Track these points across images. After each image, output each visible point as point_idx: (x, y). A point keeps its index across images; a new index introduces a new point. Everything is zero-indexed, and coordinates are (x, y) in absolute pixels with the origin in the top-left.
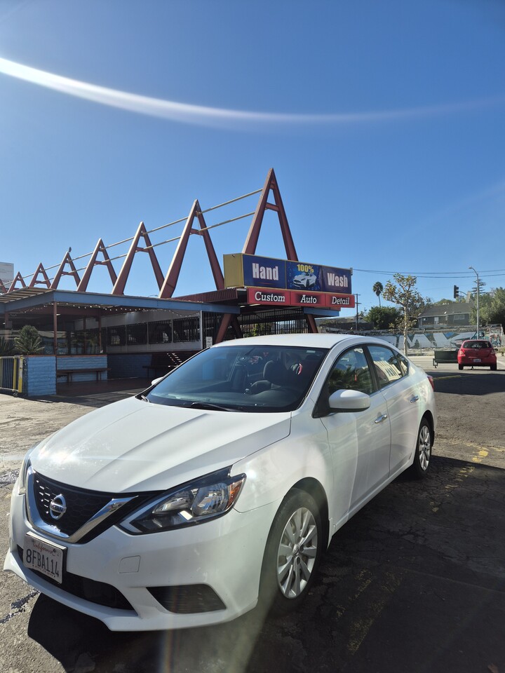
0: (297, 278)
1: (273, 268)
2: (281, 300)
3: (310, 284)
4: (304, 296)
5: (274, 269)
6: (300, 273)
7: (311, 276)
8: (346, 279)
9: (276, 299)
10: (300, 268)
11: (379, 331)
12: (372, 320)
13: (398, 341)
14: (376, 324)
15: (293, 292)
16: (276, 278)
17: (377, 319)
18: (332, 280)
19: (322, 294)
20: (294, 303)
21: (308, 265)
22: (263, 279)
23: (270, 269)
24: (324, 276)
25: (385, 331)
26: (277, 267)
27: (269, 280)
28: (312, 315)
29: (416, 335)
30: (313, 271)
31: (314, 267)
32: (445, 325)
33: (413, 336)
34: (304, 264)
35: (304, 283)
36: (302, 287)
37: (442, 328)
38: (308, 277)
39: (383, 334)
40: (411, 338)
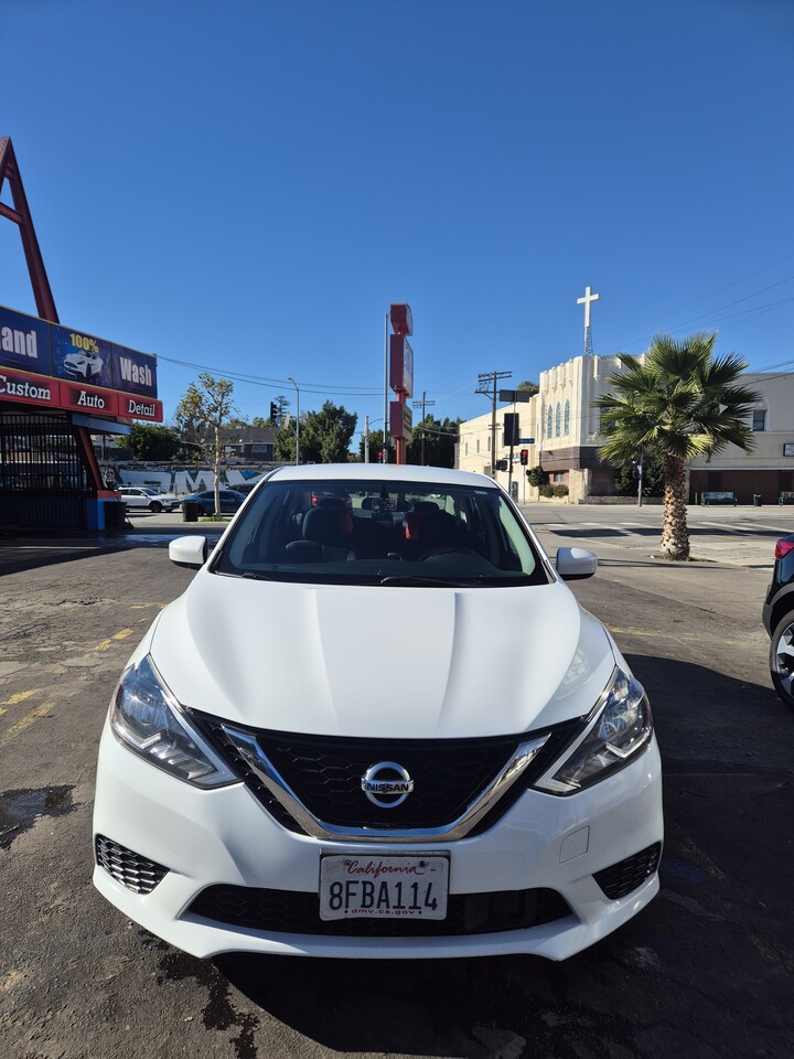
0: (71, 358)
1: (26, 332)
2: (44, 395)
3: (93, 372)
4: (83, 393)
5: (28, 335)
6: (76, 350)
7: (94, 358)
8: (148, 371)
9: (33, 392)
10: (76, 341)
11: (141, 463)
12: (129, 443)
13: (173, 480)
14: (137, 452)
15: (66, 384)
16: (33, 354)
17: (139, 442)
18: (129, 370)
19: (113, 393)
20: (66, 405)
21: (89, 337)
22: (8, 352)
23: (22, 334)
24: (115, 362)
25: (152, 463)
26: (34, 333)
27: (20, 355)
28: (86, 428)
29: (200, 472)
30: (96, 349)
31: (100, 343)
32: (243, 460)
33: (197, 473)
34: (83, 335)
35: (83, 369)
36: (79, 377)
37: (238, 463)
38: (89, 360)
39: (149, 468)
40: (194, 477)
